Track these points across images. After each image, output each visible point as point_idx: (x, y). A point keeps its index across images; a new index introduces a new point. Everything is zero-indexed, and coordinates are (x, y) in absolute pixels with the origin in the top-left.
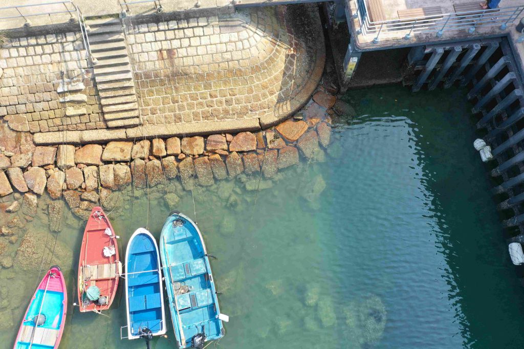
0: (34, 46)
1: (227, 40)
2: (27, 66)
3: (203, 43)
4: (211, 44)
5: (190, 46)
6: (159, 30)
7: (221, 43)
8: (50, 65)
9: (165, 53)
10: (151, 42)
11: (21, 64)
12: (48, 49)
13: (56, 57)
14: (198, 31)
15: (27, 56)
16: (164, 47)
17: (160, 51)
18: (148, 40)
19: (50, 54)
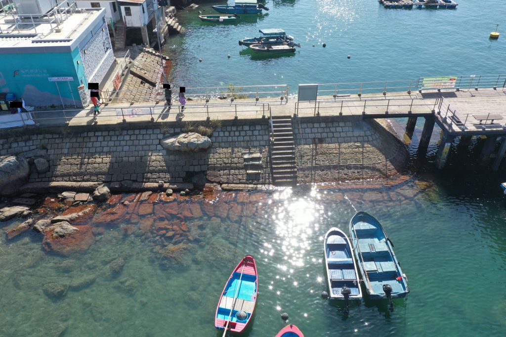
0: (234, 131)
1: (358, 135)
2: (227, 142)
3: (342, 136)
4: (347, 137)
5: (333, 137)
6: (314, 127)
7: (353, 137)
8: (242, 143)
9: (317, 140)
10: (308, 133)
11: (223, 141)
12: (243, 133)
13: (247, 138)
14: (339, 129)
15: (229, 136)
16: (316, 137)
17: (314, 139)
18: (306, 132)
19: (243, 136)
